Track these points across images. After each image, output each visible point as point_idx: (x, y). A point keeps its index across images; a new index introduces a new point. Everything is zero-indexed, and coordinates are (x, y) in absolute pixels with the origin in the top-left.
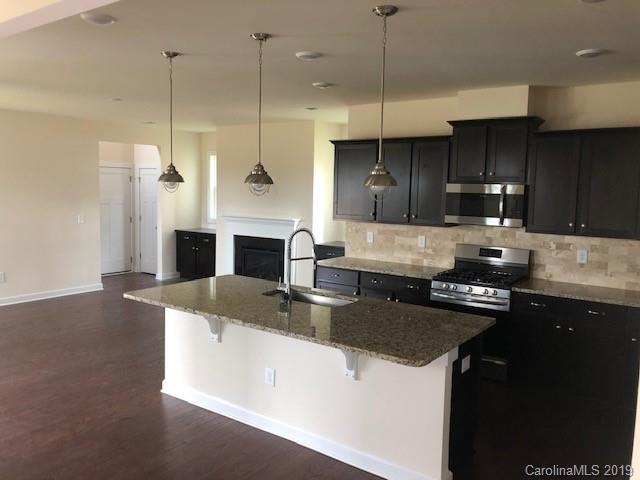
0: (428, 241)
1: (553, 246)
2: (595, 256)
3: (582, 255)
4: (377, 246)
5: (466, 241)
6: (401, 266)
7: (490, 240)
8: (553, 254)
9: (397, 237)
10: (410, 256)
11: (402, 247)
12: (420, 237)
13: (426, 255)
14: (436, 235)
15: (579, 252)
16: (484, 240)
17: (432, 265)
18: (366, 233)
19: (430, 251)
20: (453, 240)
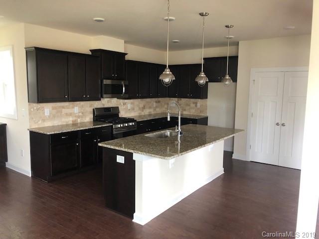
0: (80, 109)
1: (122, 104)
2: (132, 106)
3: (129, 106)
5: (95, 107)
6: (67, 125)
7: (104, 105)
8: (122, 107)
9: (63, 110)
10: (71, 119)
11: (67, 114)
12: (75, 108)
13: (79, 117)
17: (82, 121)
18: (44, 110)
19: (80, 114)
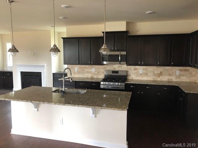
0: (96, 70)
1: (133, 69)
2: (144, 71)
3: (141, 71)
4: (79, 72)
5: (107, 69)
6: (87, 78)
7: (115, 68)
8: (133, 71)
9: (85, 69)
10: (90, 75)
11: (87, 72)
12: (93, 69)
13: (95, 74)
14: (98, 68)
15: (140, 70)
16: (113, 69)
17: (97, 77)
18: (74, 68)
19: (96, 73)
20: (103, 69)
